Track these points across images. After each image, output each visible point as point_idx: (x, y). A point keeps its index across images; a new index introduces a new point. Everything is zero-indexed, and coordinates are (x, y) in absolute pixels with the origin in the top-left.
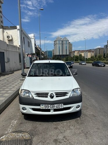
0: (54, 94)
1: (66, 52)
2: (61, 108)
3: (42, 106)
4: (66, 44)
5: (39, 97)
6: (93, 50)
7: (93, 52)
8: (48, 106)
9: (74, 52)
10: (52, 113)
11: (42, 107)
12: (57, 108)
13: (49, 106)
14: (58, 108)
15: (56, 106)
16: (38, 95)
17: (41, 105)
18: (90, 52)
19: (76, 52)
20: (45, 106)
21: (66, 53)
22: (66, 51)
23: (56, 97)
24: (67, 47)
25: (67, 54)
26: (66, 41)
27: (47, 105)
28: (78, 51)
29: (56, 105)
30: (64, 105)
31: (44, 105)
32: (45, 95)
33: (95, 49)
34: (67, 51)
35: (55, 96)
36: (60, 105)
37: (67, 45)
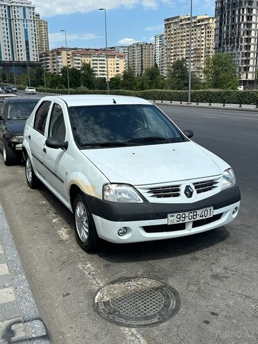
0: (193, 187)
1: (28, 54)
2: (208, 216)
3: (171, 216)
4: (25, 19)
5: (158, 197)
6: (121, 51)
7: (121, 57)
8: (184, 216)
9: (58, 52)
10: (190, 231)
11: (172, 219)
12: (201, 218)
13: (187, 214)
14: (204, 218)
15: (200, 214)
16: (156, 192)
17: (169, 215)
18: (113, 56)
19: (64, 53)
20: (179, 217)
21: (28, 57)
22: (27, 49)
23: (198, 192)
24: (29, 32)
25: (31, 60)
26: (24, 8)
27: (181, 214)
28: (70, 49)
29: (199, 212)
30: (214, 209)
31: (176, 215)
32: (173, 191)
33: (128, 47)
34: (31, 49)
35: (195, 191)
36: (208, 209)
37: (29, 23)
